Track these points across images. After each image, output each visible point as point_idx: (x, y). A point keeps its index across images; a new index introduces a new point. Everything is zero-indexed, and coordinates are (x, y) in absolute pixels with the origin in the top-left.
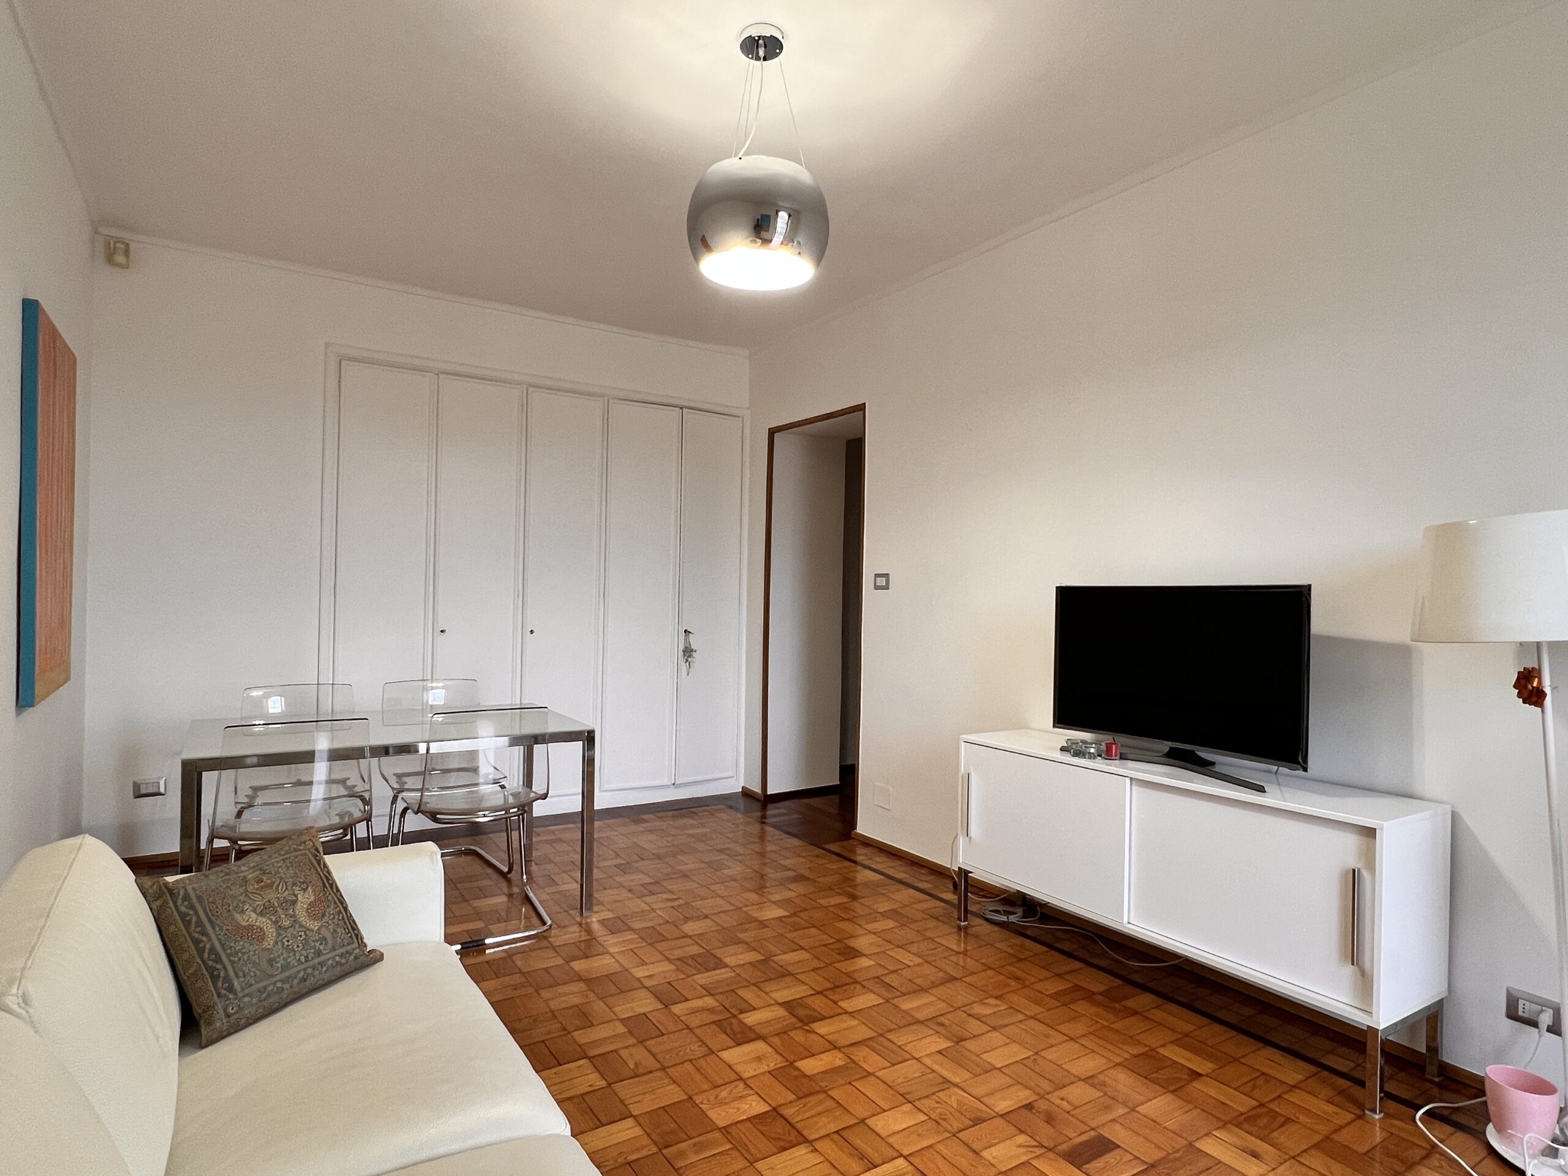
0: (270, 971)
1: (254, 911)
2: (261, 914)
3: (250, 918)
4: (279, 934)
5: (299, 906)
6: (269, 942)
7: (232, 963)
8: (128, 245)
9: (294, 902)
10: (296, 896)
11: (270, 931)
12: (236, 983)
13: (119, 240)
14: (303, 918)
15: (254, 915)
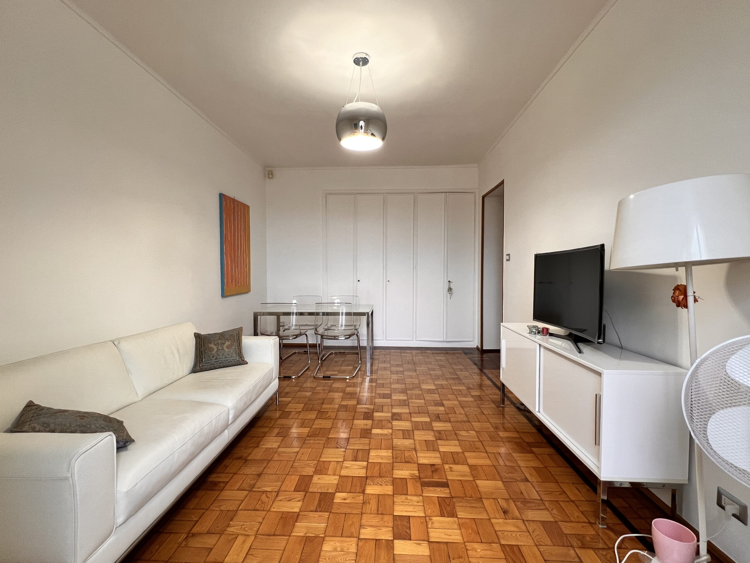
0: (212, 359)
1: (214, 344)
2: (215, 345)
3: (212, 346)
4: (217, 351)
5: (225, 345)
6: (214, 352)
7: (204, 355)
8: (272, 172)
9: (224, 344)
10: (225, 342)
11: (215, 349)
12: (203, 360)
13: (270, 171)
14: (225, 348)
15: (213, 345)
